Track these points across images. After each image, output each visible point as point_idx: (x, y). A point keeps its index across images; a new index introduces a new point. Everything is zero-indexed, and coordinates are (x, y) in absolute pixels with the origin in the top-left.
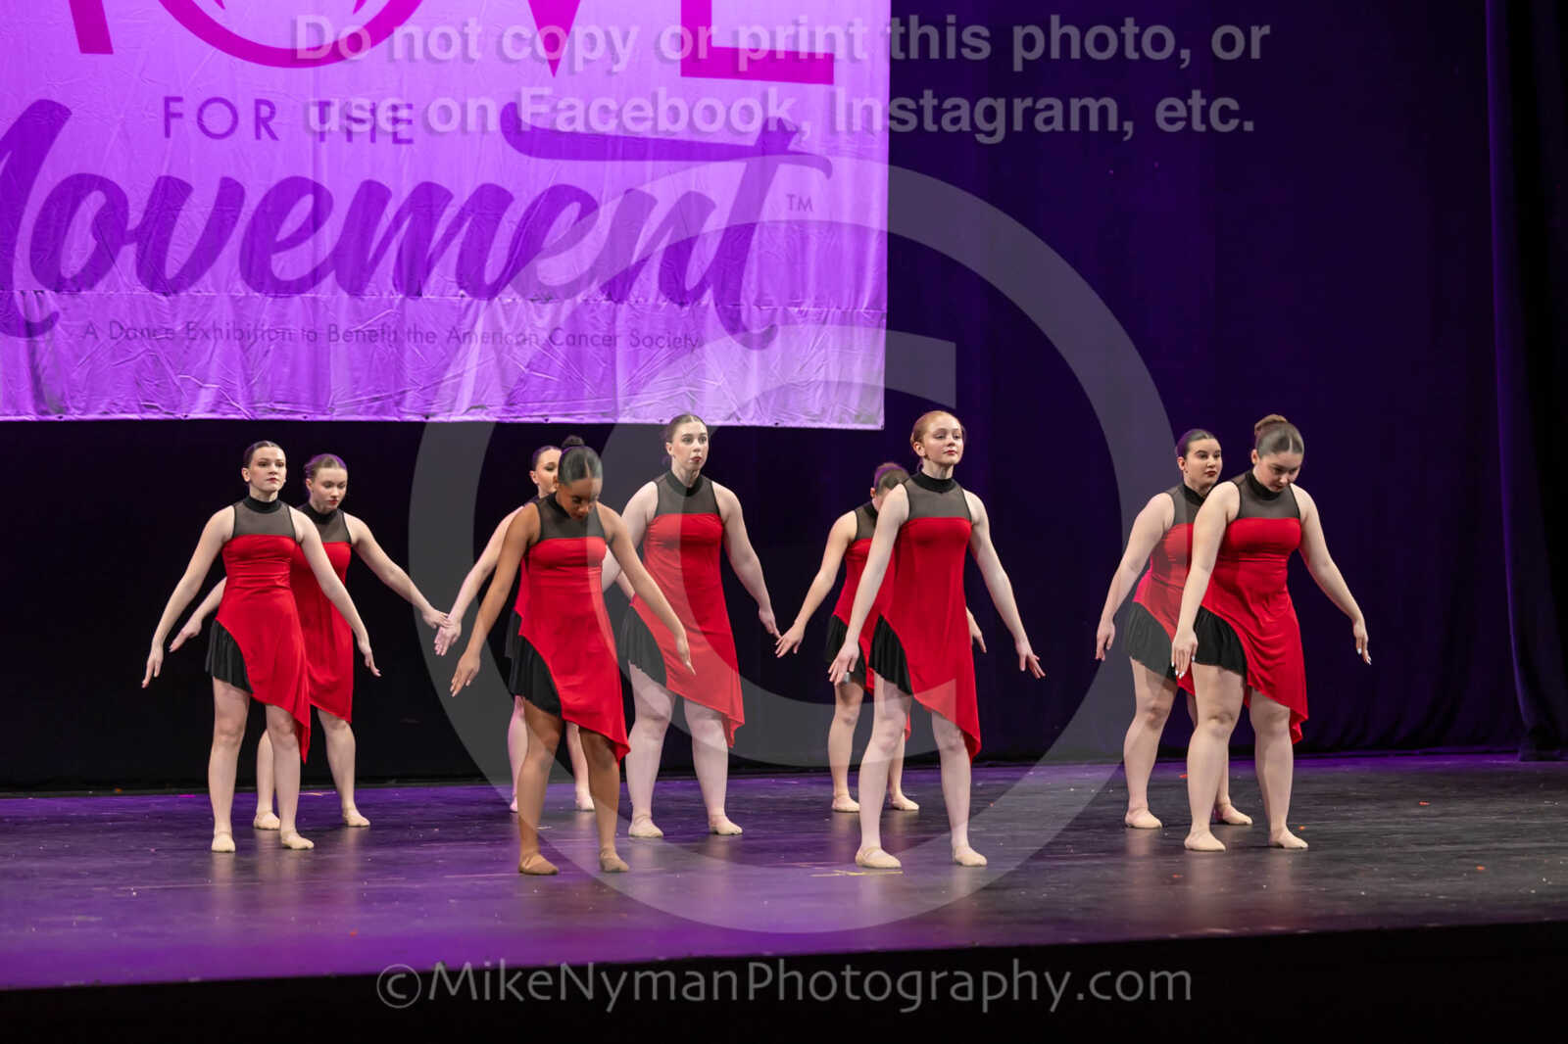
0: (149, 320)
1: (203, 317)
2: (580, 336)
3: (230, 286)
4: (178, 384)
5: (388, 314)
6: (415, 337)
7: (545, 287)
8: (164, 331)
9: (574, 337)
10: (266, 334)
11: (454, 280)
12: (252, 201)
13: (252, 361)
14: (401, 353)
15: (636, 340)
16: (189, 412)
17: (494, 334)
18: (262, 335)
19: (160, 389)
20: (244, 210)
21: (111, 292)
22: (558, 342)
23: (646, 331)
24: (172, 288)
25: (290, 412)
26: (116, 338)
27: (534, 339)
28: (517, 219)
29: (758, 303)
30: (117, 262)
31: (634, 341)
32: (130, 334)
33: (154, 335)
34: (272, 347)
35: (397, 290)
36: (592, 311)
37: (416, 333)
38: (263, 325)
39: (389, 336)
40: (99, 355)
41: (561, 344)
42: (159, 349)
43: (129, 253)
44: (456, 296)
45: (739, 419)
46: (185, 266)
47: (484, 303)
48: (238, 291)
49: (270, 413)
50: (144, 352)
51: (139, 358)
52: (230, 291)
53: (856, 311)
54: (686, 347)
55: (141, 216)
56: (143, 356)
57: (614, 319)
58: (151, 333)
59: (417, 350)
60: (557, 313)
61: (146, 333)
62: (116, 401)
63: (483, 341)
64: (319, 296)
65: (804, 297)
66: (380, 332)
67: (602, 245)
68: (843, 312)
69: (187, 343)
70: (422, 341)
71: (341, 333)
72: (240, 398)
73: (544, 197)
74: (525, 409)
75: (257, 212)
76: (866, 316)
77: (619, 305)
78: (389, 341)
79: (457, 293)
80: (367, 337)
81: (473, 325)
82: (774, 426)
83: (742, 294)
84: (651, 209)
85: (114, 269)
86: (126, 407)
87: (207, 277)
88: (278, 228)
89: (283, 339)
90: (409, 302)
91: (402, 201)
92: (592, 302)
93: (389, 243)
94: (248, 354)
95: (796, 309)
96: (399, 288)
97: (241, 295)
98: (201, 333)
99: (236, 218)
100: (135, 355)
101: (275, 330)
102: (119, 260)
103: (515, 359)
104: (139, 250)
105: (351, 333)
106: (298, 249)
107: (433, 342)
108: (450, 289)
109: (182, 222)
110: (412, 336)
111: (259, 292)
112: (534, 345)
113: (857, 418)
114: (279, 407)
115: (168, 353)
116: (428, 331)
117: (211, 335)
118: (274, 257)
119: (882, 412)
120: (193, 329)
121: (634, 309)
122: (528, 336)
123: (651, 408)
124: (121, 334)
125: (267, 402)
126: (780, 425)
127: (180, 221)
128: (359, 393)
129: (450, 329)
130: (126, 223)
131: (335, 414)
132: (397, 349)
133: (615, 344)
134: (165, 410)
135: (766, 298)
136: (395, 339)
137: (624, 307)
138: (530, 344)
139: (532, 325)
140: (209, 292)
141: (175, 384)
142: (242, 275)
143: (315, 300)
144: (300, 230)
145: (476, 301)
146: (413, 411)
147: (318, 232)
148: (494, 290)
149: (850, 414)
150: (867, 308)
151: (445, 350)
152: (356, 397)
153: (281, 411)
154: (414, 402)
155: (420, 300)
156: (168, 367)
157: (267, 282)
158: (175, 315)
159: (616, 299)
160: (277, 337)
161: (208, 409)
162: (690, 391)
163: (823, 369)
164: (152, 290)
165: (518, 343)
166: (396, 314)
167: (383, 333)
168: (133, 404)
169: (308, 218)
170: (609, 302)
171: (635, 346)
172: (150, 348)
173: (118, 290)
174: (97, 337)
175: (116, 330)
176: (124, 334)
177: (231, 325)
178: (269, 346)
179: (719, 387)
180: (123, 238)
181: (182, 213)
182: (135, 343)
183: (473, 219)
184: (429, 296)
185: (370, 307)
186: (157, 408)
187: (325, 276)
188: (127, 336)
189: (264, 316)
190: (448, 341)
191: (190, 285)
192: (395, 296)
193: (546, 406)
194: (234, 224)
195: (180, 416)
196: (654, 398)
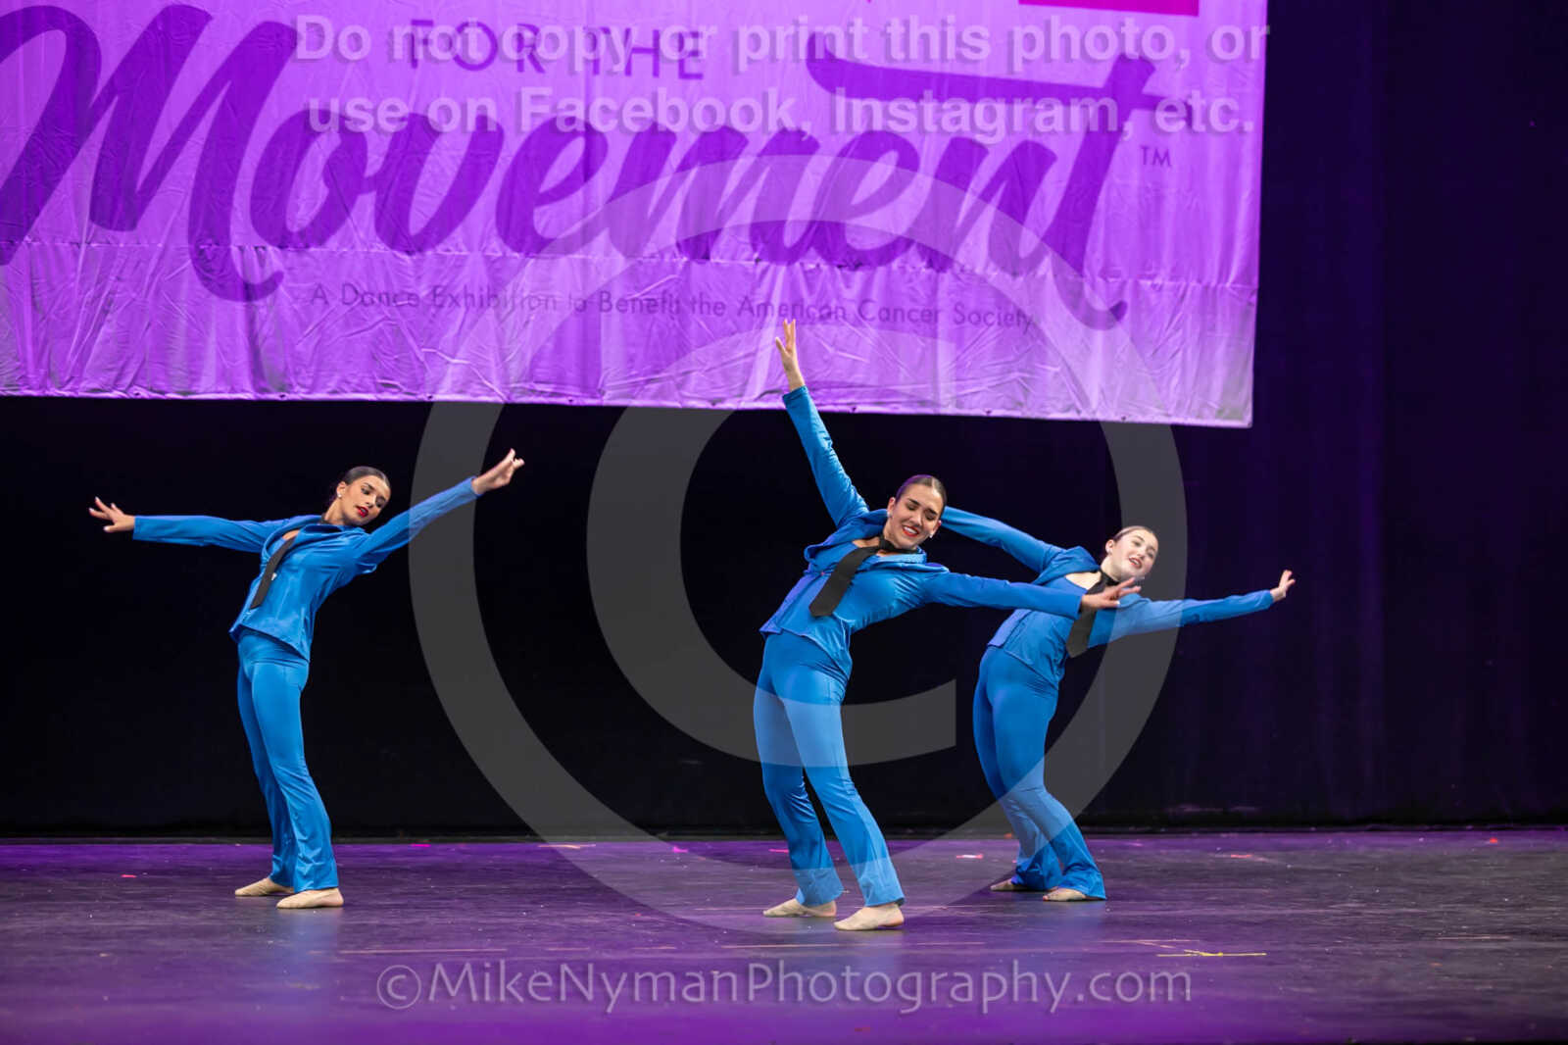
0: (388, 282)
1: (452, 281)
2: (896, 311)
3: (484, 245)
4: (422, 358)
5: (671, 280)
6: (701, 307)
7: (855, 251)
8: (405, 297)
9: (888, 311)
10: (527, 301)
11: (747, 240)
12: (512, 146)
13: (508, 333)
14: (684, 326)
15: (961, 316)
16: (434, 392)
17: (794, 306)
18: (522, 302)
19: (400, 365)
20: (503, 154)
21: (345, 250)
22: (869, 316)
23: (972, 305)
24: (415, 246)
25: (552, 394)
26: (348, 304)
27: (840, 313)
28: (823, 170)
29: (1105, 273)
30: (352, 214)
31: (958, 317)
32: (367, 299)
33: (395, 301)
34: (532, 318)
35: (680, 251)
36: (910, 281)
37: (701, 304)
38: (522, 291)
39: (671, 305)
40: (328, 324)
41: (873, 319)
42: (399, 316)
43: (366, 205)
44: (749, 259)
45: (1079, 412)
46: (433, 220)
47: (783, 269)
48: (494, 251)
49: (530, 396)
50: (380, 321)
51: (377, 327)
52: (484, 251)
53: (1220, 286)
54: (1018, 324)
55: (382, 159)
56: (381, 325)
57: (935, 291)
58: (390, 298)
59: (702, 323)
60: (867, 285)
61: (384, 297)
62: (349, 379)
63: (780, 315)
64: (590, 257)
65: (1158, 268)
66: (659, 301)
67: (922, 204)
68: (1207, 287)
69: (433, 310)
70: (709, 313)
71: (614, 302)
72: (494, 377)
73: (855, 145)
74: (829, 395)
75: (518, 155)
76: (1231, 290)
77: (941, 275)
78: (671, 311)
79: (752, 255)
80: (645, 308)
81: (769, 295)
82: (1121, 420)
83: (1086, 264)
84: (980, 161)
85: (349, 221)
86: (359, 385)
87: (458, 234)
88: (542, 178)
89: (546, 307)
90: (695, 265)
91: (688, 147)
92: (910, 270)
93: (672, 197)
94: (503, 325)
95: (1149, 283)
96: (683, 249)
97: (495, 254)
98: (449, 300)
99: (492, 164)
100: (370, 323)
101: (535, 297)
102: (354, 213)
103: (817, 335)
104: (378, 200)
105: (626, 301)
106: (564, 203)
107: (721, 315)
108: (743, 250)
109: (430, 168)
110: (697, 306)
111: (519, 251)
112: (840, 319)
113: (1220, 413)
114: (540, 387)
115: (411, 322)
116: (715, 300)
117: (462, 302)
118: (537, 211)
119: (1250, 406)
120: (439, 295)
121: (959, 279)
122: (833, 309)
123: (977, 398)
124: (355, 300)
125: (525, 381)
126: (1129, 420)
127: (427, 167)
128: (634, 372)
129: (743, 299)
130: (364, 167)
131: (604, 398)
132: (680, 321)
133: (936, 320)
134: (405, 389)
135: (1115, 268)
136: (678, 310)
137: (947, 278)
138: (836, 318)
139: (839, 297)
140: (460, 251)
141: (418, 359)
142: (499, 231)
143: (585, 263)
144: (568, 179)
145: (773, 267)
146: (697, 395)
147: (589, 183)
148: (793, 255)
149: (1210, 407)
150: (1234, 282)
151: (734, 322)
152: (631, 376)
153: (542, 393)
154: (698, 385)
155: (708, 264)
156: (411, 341)
157: (528, 239)
158: (419, 278)
159: (937, 267)
160: (539, 304)
161: (456, 389)
162: (1023, 378)
163: (1179, 355)
164: (393, 244)
165: (822, 318)
166: (680, 280)
167: (664, 302)
168: (368, 382)
169: (578, 166)
170: (930, 271)
171: (957, 323)
172: (389, 315)
173: (353, 247)
174: (326, 303)
175: (350, 295)
176: (359, 300)
177: (486, 290)
178: (530, 315)
179: (1056, 374)
180: (359, 185)
181: (430, 158)
182: (372, 309)
183: (771, 169)
184: (718, 260)
185: (650, 271)
186: (395, 386)
187: (597, 234)
188: (363, 301)
189: (524, 279)
190: (739, 314)
191: (439, 241)
192: (679, 259)
193: (853, 393)
194: (490, 171)
195: (423, 397)
196: (981, 384)
